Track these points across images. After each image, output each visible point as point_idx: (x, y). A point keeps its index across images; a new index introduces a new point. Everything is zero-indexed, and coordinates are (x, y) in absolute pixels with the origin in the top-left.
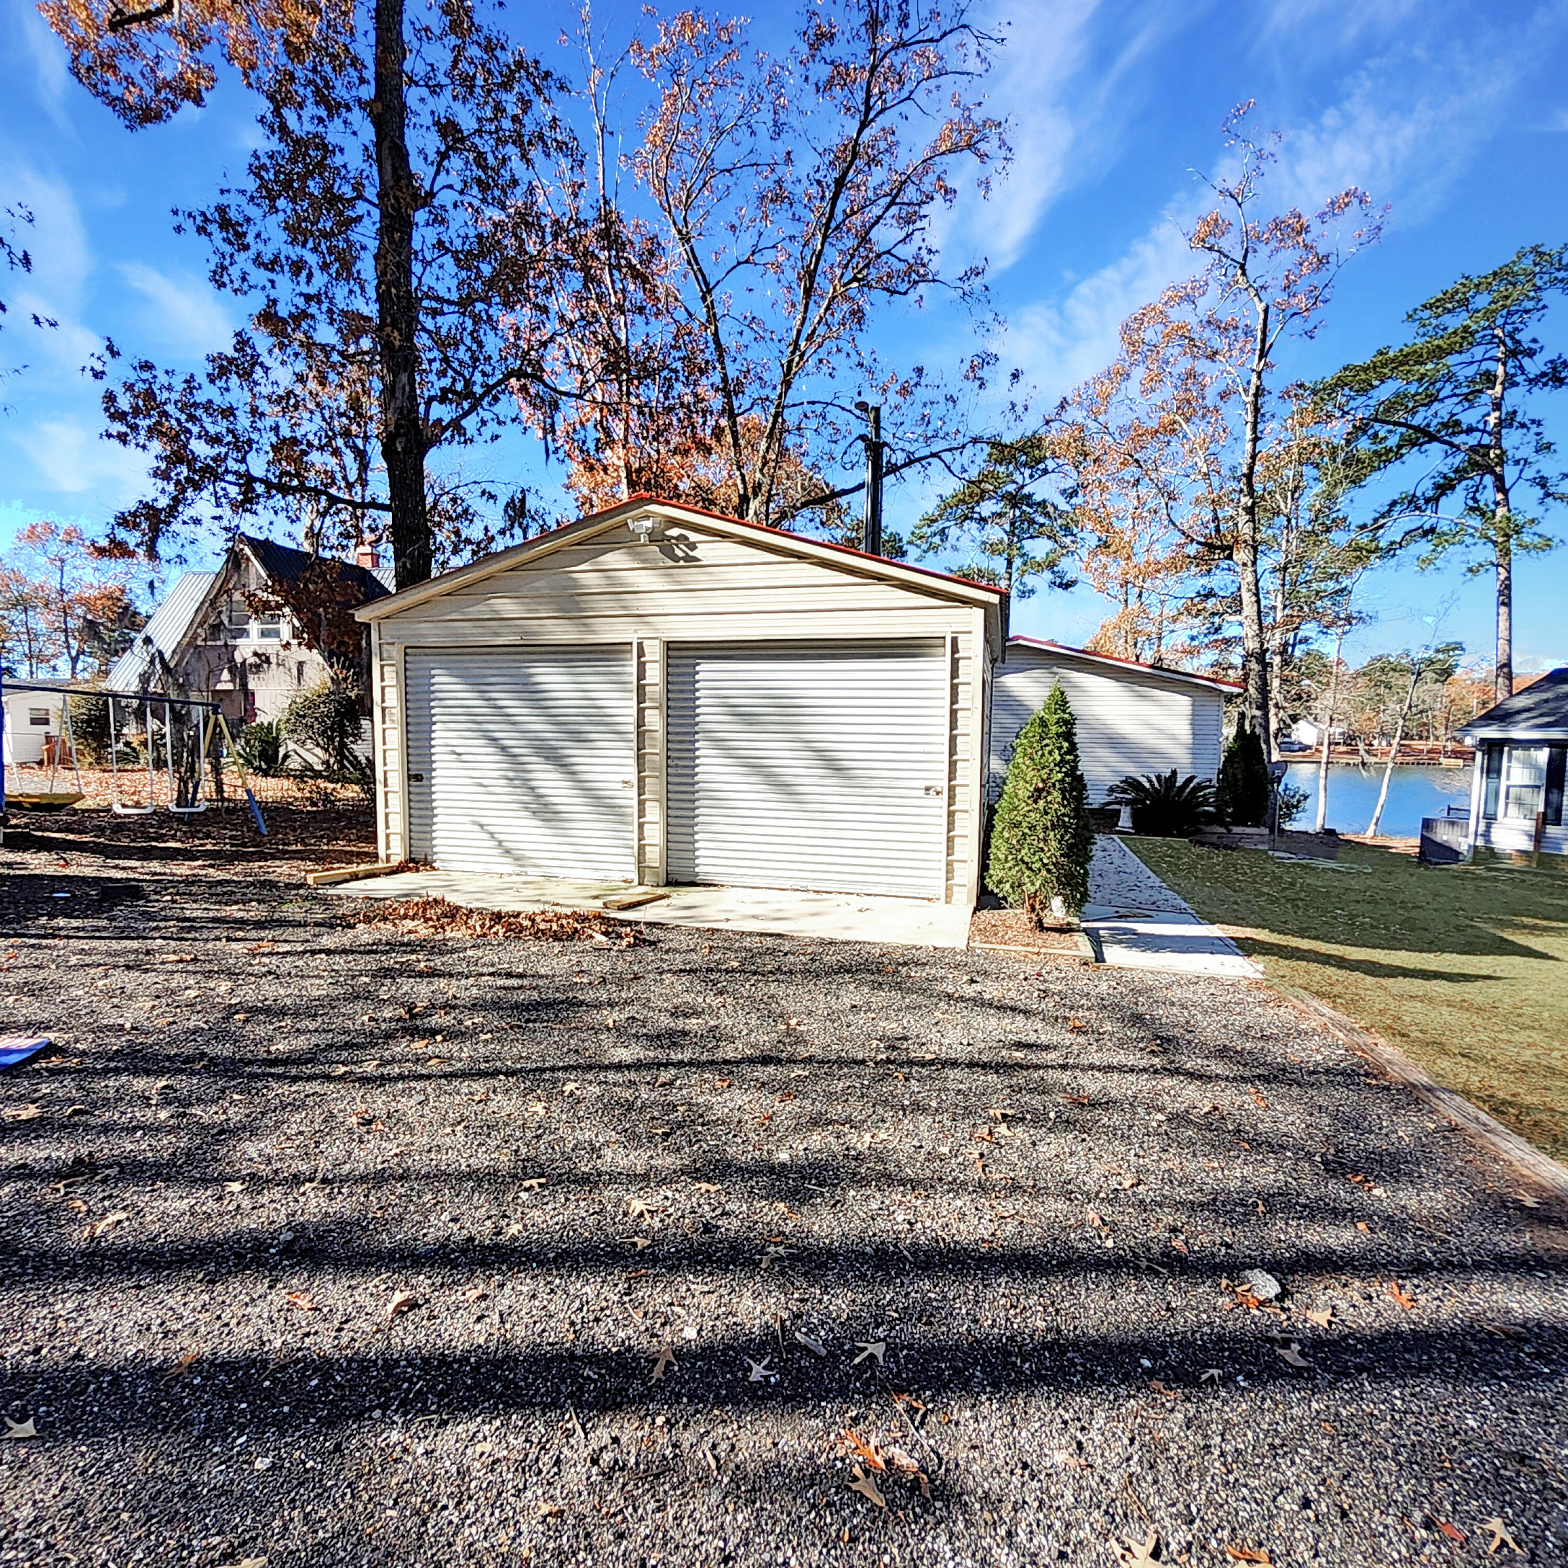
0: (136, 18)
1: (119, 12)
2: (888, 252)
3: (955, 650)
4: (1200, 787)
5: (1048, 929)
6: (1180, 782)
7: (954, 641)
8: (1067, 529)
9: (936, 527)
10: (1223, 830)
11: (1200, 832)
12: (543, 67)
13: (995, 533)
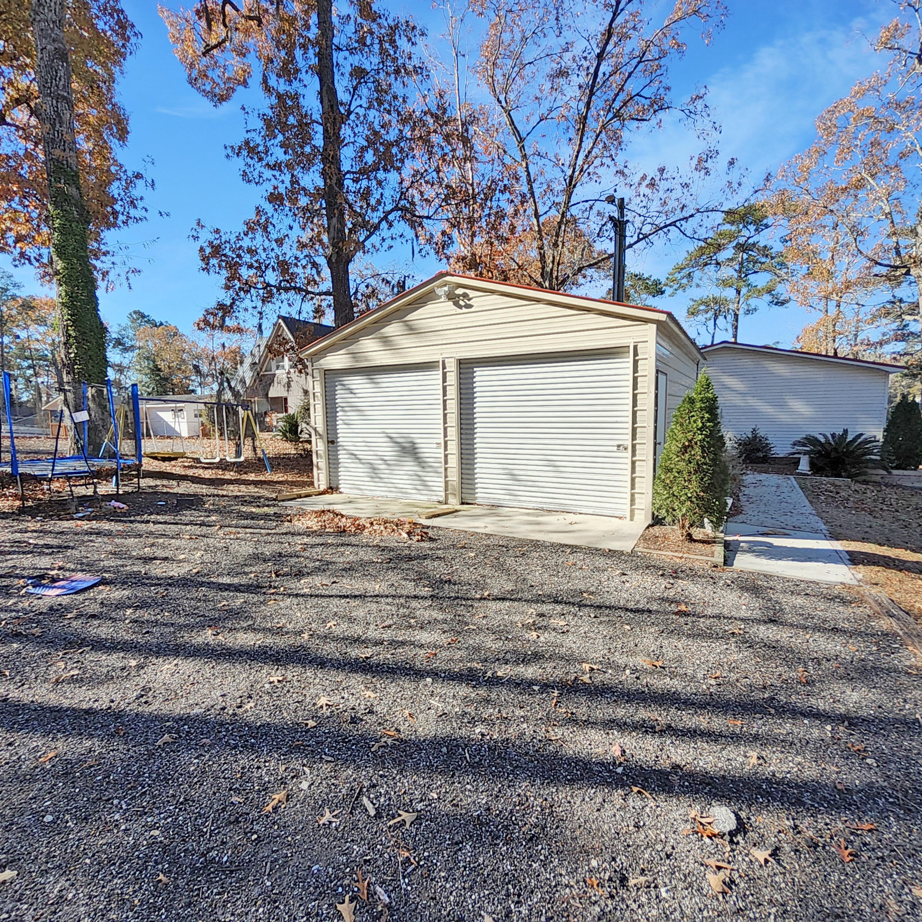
0: (215, 47)
1: (208, 45)
2: (638, 95)
3: (636, 354)
4: (867, 442)
5: (695, 541)
6: (850, 438)
7: (635, 348)
8: (782, 265)
9: (685, 272)
10: (884, 473)
11: (865, 474)
12: (411, 24)
13: (728, 272)
